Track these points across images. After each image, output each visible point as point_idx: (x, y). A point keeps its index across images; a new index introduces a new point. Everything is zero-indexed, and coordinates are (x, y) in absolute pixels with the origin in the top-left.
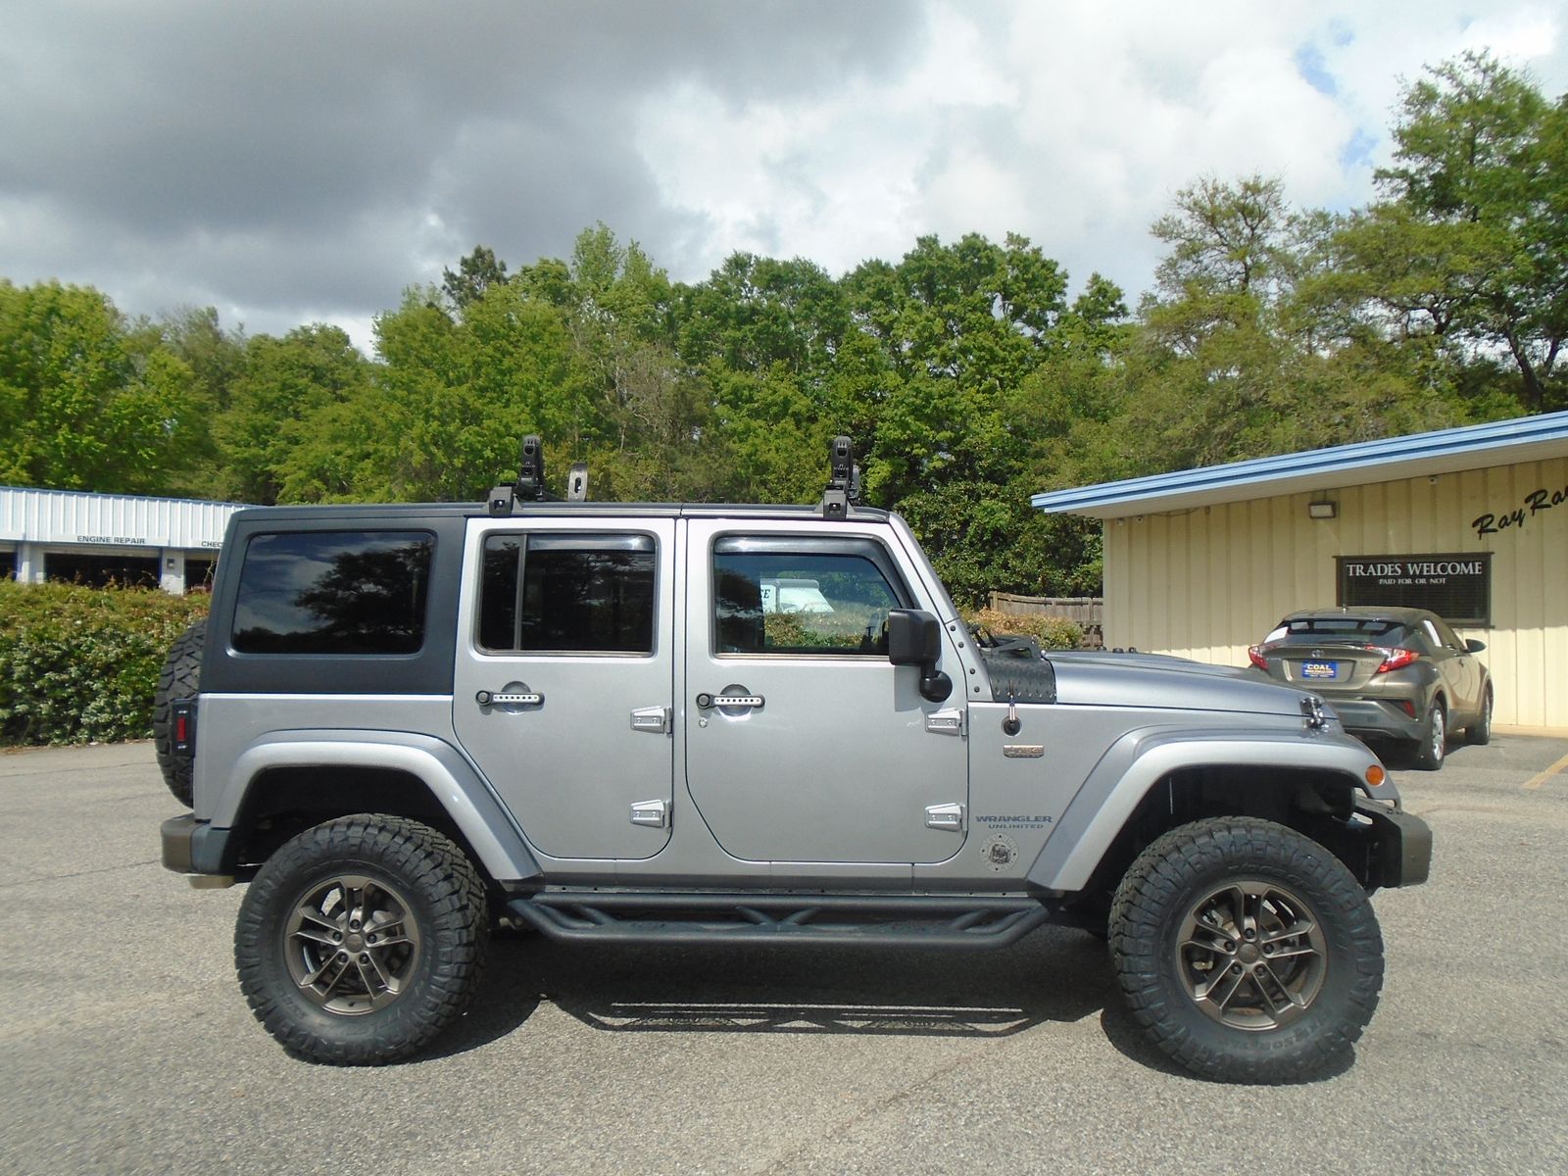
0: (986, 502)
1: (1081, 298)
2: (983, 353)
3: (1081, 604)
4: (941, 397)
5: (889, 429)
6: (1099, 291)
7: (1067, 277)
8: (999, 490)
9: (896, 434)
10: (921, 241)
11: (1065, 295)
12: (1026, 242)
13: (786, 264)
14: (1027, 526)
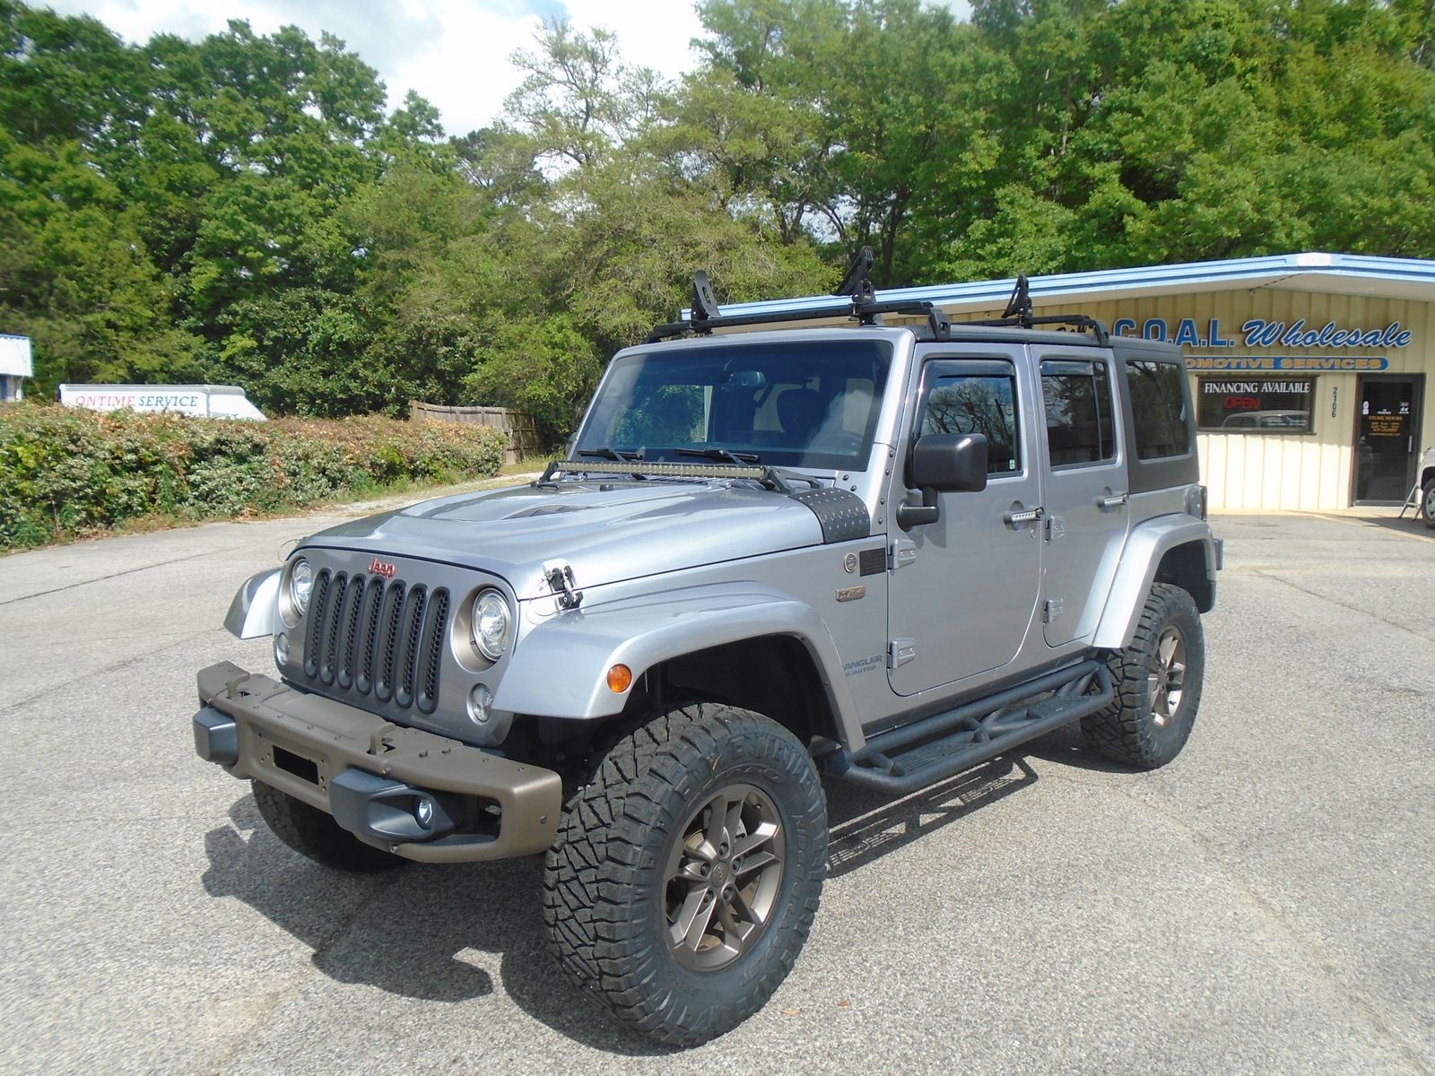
0: (328, 312)
1: (399, 113)
2: (314, 156)
3: (476, 413)
4: (276, 198)
5: (218, 228)
6: (418, 106)
7: (385, 88)
8: (340, 298)
9: (227, 234)
10: (233, 24)
11: (385, 106)
12: (342, 45)
13: (73, 21)
14: (376, 337)
